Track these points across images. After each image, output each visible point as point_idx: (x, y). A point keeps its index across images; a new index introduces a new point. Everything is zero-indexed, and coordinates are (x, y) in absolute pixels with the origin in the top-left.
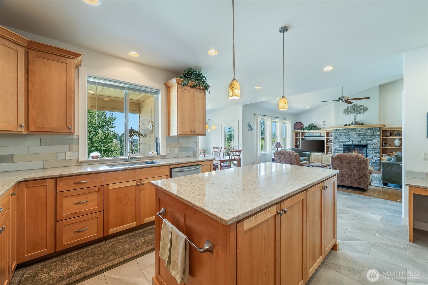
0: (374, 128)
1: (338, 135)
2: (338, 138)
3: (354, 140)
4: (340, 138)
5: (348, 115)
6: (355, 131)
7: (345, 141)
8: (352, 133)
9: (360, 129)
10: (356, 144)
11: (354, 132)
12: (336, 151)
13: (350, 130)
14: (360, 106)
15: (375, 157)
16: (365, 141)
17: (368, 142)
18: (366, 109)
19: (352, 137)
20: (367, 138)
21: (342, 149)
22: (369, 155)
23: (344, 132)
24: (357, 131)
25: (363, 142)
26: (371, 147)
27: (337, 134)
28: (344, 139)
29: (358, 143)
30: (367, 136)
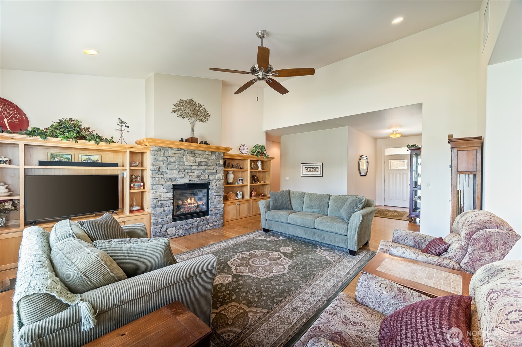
0: (218, 152)
1: (162, 161)
2: (163, 169)
3: (191, 174)
4: (167, 169)
5: (182, 118)
6: (193, 155)
7: (178, 177)
8: (189, 159)
9: (200, 152)
10: (194, 182)
11: (192, 159)
12: (159, 203)
13: (185, 152)
14: (200, 106)
15: (219, 203)
16: (207, 177)
17: (211, 178)
18: (207, 116)
19: (189, 167)
20: (210, 171)
21: (170, 195)
22: (212, 201)
23: (176, 155)
24: (197, 155)
25: (204, 179)
26: (215, 188)
27: (161, 158)
28: (175, 172)
29: (197, 181)
30: (209, 166)
